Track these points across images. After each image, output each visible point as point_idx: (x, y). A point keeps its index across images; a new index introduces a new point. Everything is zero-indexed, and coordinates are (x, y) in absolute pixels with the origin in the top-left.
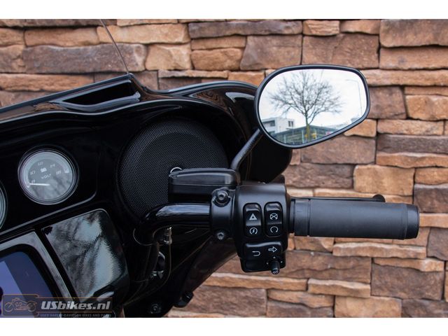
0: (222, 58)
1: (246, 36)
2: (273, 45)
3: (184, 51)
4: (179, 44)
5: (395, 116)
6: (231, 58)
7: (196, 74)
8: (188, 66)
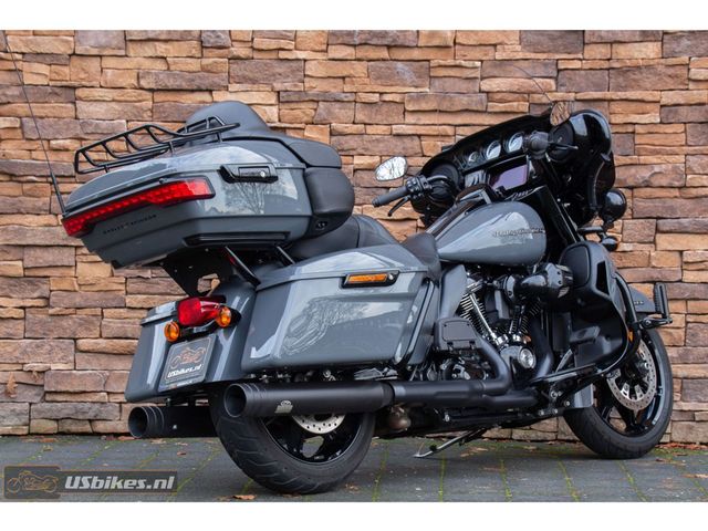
0: (302, 115)
1: (318, 102)
2: (336, 108)
3: (275, 109)
4: (271, 105)
5: (416, 154)
6: (307, 115)
7: (283, 125)
8: (277, 120)
